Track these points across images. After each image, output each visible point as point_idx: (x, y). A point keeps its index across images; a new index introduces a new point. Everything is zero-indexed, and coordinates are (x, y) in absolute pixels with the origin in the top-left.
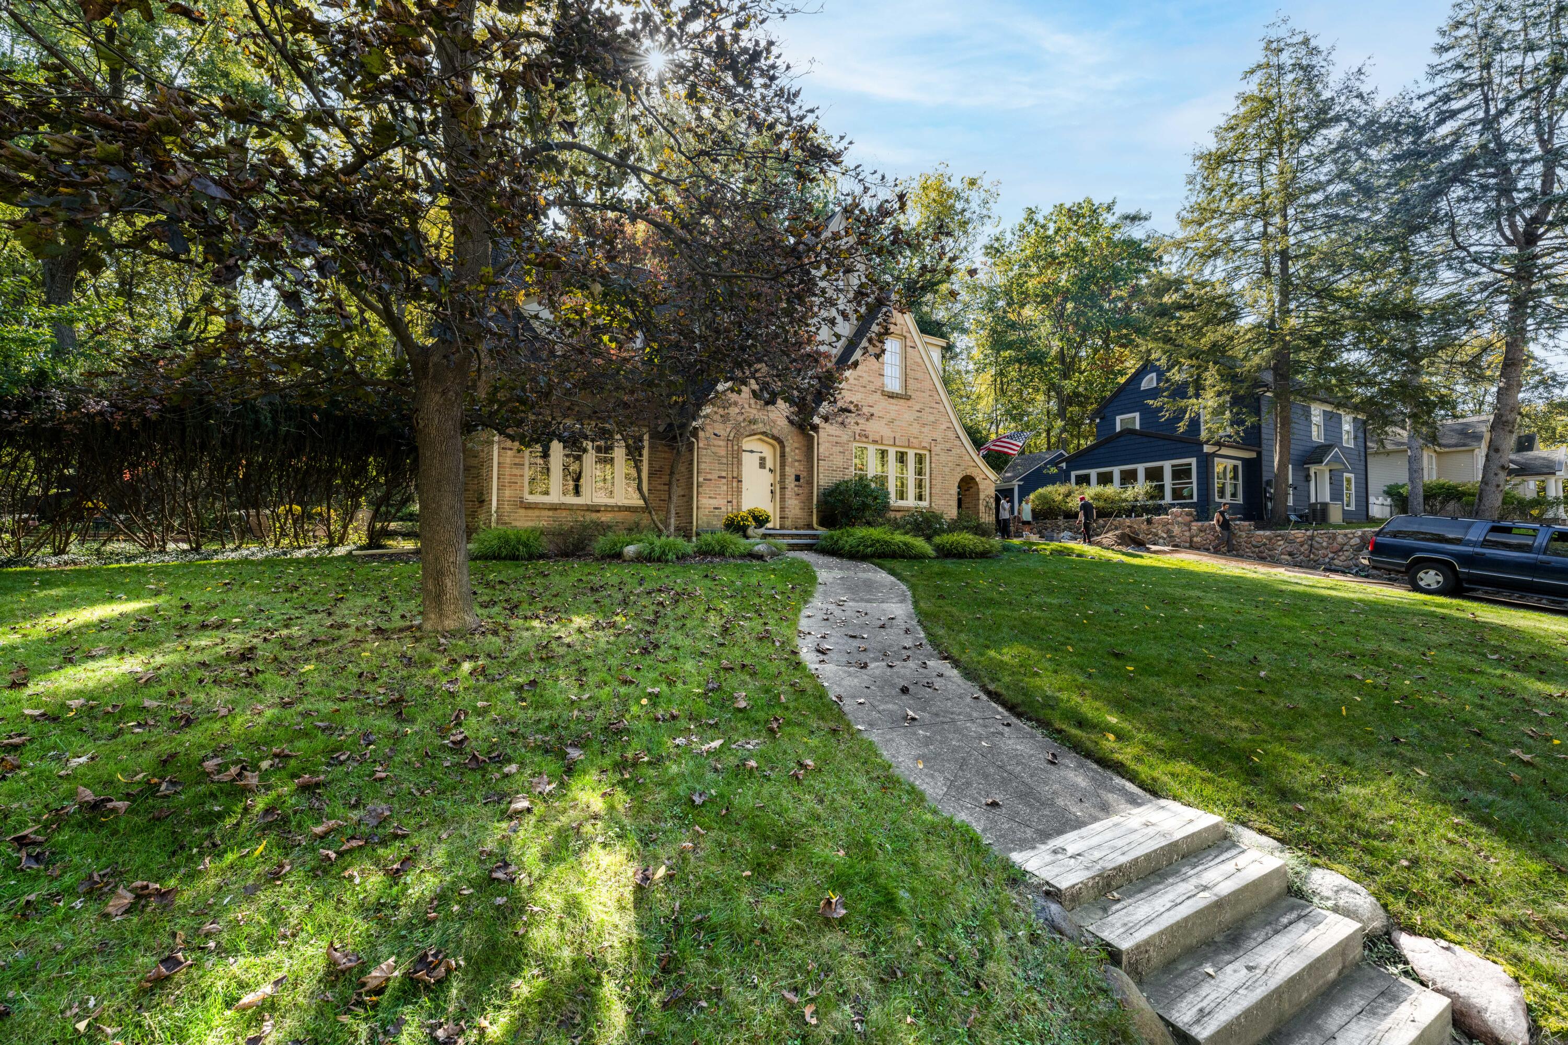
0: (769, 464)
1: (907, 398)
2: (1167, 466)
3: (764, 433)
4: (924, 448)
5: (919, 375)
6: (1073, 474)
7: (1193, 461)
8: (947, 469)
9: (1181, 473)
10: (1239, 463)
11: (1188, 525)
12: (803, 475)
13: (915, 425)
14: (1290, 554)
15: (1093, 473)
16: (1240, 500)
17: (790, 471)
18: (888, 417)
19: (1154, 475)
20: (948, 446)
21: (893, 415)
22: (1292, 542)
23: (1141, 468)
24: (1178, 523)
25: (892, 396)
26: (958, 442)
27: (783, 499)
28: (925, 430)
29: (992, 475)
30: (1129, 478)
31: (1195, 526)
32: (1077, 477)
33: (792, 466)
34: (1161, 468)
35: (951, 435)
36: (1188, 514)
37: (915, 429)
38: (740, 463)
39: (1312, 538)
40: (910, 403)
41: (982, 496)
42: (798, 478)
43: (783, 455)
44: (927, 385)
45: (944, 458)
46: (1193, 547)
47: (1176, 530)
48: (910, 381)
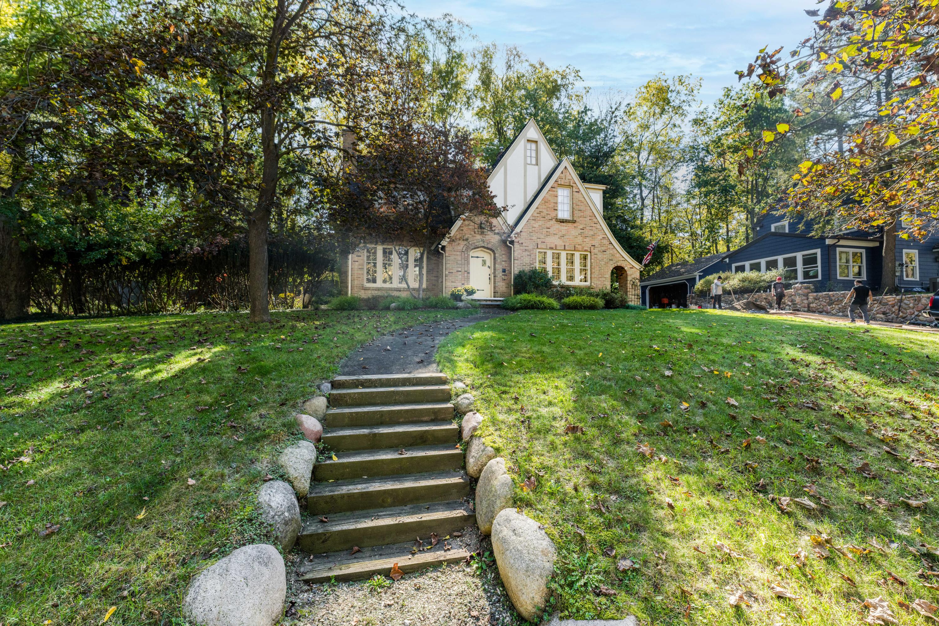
0: (488, 263)
1: (574, 222)
2: (799, 256)
3: (484, 247)
4: (586, 251)
5: (582, 208)
6: (734, 266)
7: (818, 251)
8: (603, 263)
9: (809, 261)
10: (863, 251)
11: (807, 295)
12: (507, 269)
13: (579, 237)
14: (884, 313)
15: (747, 264)
16: (864, 277)
17: (499, 267)
18: (560, 234)
19: (790, 263)
20: (603, 249)
21: (564, 232)
22: (886, 304)
23: (780, 259)
24: (799, 295)
25: (562, 221)
26: (611, 246)
27: (495, 282)
28: (587, 240)
29: (637, 265)
30: (772, 265)
31: (812, 296)
32: (736, 267)
33: (501, 264)
34: (795, 257)
35: (605, 242)
36: (808, 288)
37: (579, 240)
38: (468, 263)
39: (901, 301)
40: (575, 225)
41: (629, 278)
42: (504, 271)
43: (495, 259)
44: (588, 213)
45: (600, 256)
46: (810, 310)
47: (798, 299)
48: (576, 212)
